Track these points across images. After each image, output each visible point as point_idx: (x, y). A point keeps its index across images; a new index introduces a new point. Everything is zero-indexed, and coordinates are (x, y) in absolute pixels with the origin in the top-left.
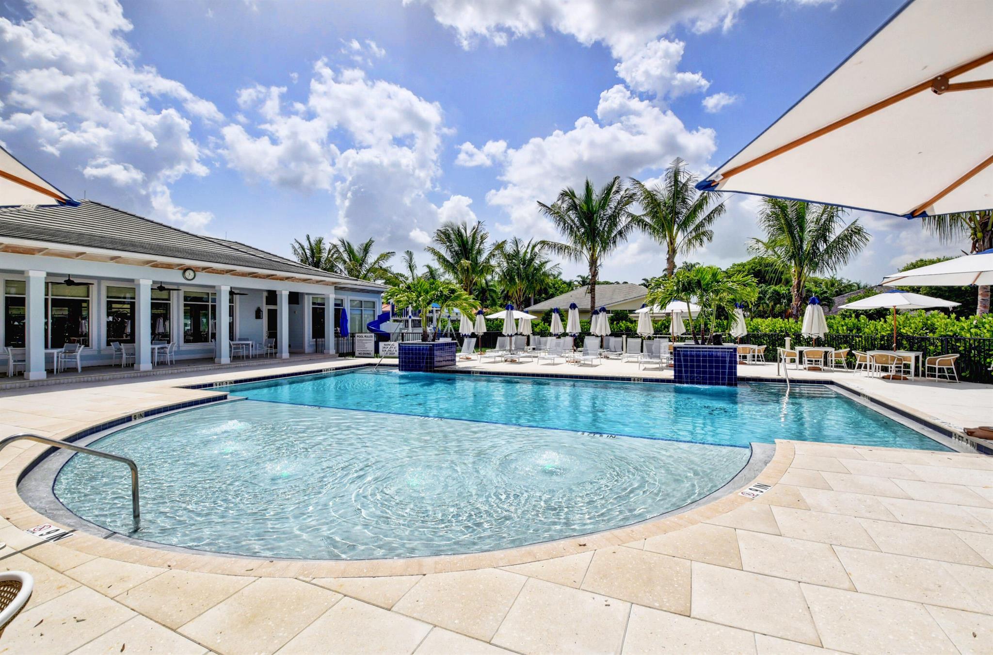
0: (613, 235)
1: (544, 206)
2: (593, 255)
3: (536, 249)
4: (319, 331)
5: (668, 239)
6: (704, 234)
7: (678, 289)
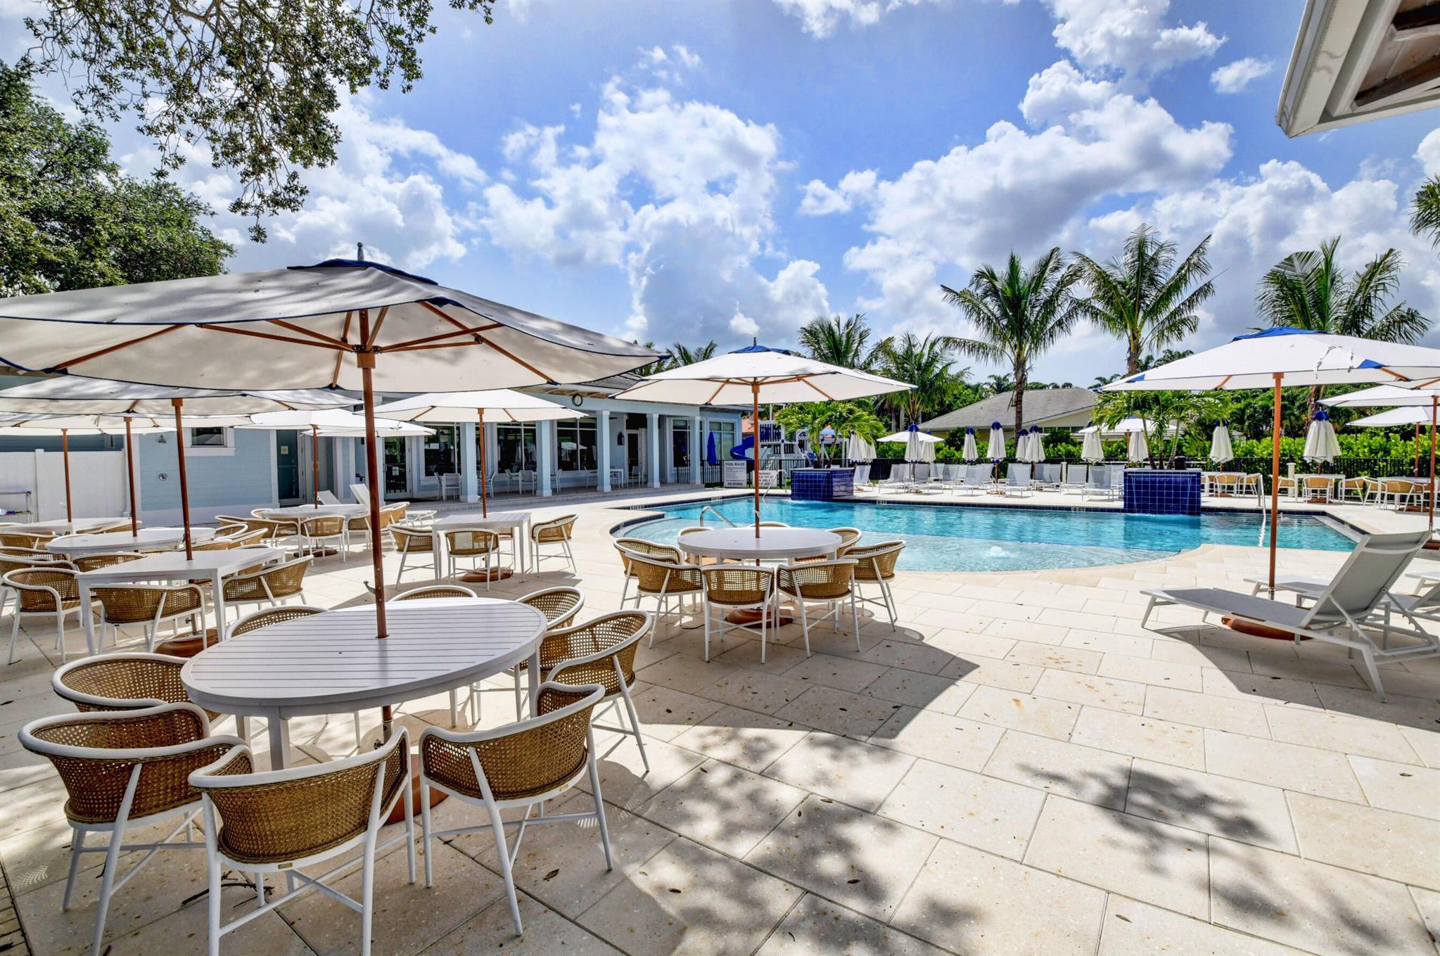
0: (1049, 326)
1: (950, 291)
2: (1019, 355)
3: (937, 348)
4: (681, 457)
5: (1129, 332)
6: (1183, 322)
7: (1129, 407)
